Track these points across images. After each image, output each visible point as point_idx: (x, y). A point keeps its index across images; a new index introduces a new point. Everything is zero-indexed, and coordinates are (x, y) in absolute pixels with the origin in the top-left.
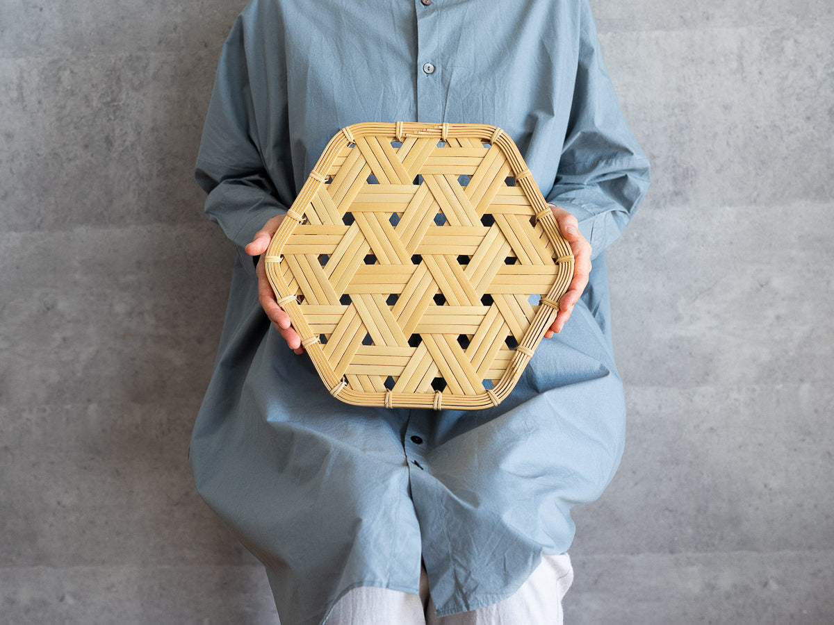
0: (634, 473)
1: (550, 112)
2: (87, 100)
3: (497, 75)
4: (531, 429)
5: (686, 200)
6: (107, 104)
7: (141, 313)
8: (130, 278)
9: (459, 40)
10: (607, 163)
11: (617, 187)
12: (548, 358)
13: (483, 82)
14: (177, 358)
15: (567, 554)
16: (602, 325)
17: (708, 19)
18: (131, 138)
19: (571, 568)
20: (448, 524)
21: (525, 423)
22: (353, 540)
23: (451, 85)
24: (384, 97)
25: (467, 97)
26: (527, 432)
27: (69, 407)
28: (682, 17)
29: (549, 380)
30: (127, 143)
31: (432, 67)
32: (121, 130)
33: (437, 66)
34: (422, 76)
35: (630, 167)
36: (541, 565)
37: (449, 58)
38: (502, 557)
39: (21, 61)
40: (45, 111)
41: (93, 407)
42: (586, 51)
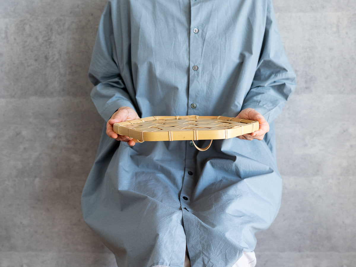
0: (284, 215)
1: (251, 52)
2: (37, 38)
3: (227, 34)
4: (239, 195)
5: (311, 91)
6: (46, 41)
7: (60, 137)
8: (55, 121)
9: (210, 18)
10: (275, 75)
11: (280, 88)
12: (246, 164)
13: (221, 38)
14: (76, 158)
15: (254, 252)
16: (271, 149)
17: (323, 8)
18: (57, 57)
19: (256, 258)
20: (200, 237)
21: (236, 192)
22: (155, 243)
23: (206, 39)
24: (175, 43)
25: (213, 44)
26: (237, 196)
27: (26, 179)
28: (311, 7)
29: (246, 173)
30: (55, 59)
31: (197, 30)
32: (52, 53)
33: (200, 29)
34: (192, 34)
35: (286, 77)
36: (242, 257)
37: (205, 26)
38: (225, 252)
39: (7, 20)
40: (17, 43)
41: (37, 180)
42: (269, 22)
